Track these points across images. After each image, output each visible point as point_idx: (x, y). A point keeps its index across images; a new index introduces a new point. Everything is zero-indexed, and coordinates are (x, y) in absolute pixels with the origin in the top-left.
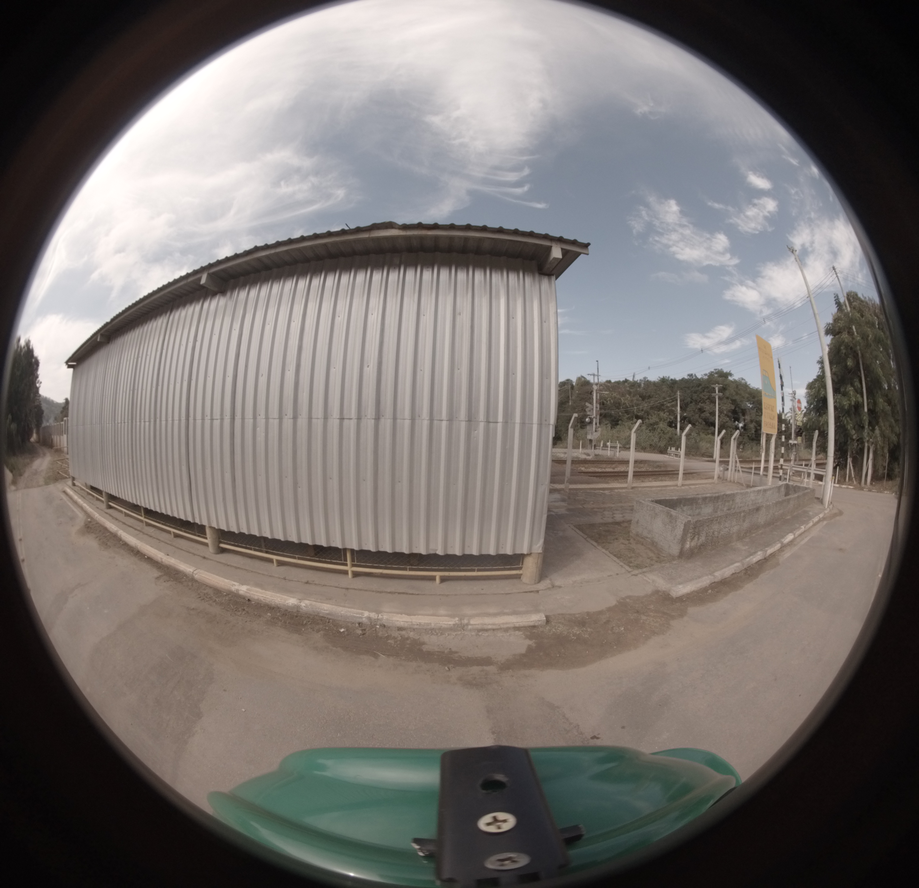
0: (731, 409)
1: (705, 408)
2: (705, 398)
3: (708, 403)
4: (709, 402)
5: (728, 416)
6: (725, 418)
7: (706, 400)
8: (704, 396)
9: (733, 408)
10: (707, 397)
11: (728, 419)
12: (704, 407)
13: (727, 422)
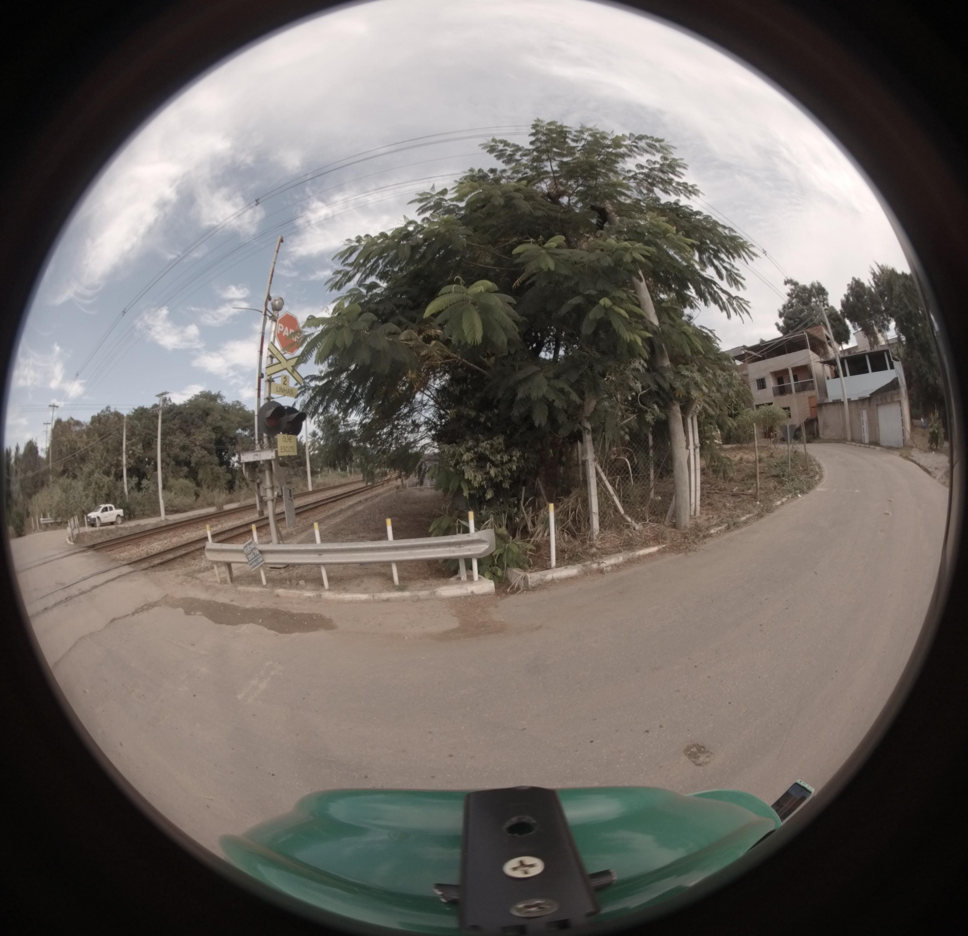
0: (212, 439)
1: (175, 442)
2: (175, 428)
3: (179, 434)
4: (180, 432)
5: (205, 449)
6: (201, 452)
7: (177, 430)
8: (174, 425)
9: (214, 436)
10: (177, 425)
11: (206, 452)
12: (174, 440)
13: (204, 457)
